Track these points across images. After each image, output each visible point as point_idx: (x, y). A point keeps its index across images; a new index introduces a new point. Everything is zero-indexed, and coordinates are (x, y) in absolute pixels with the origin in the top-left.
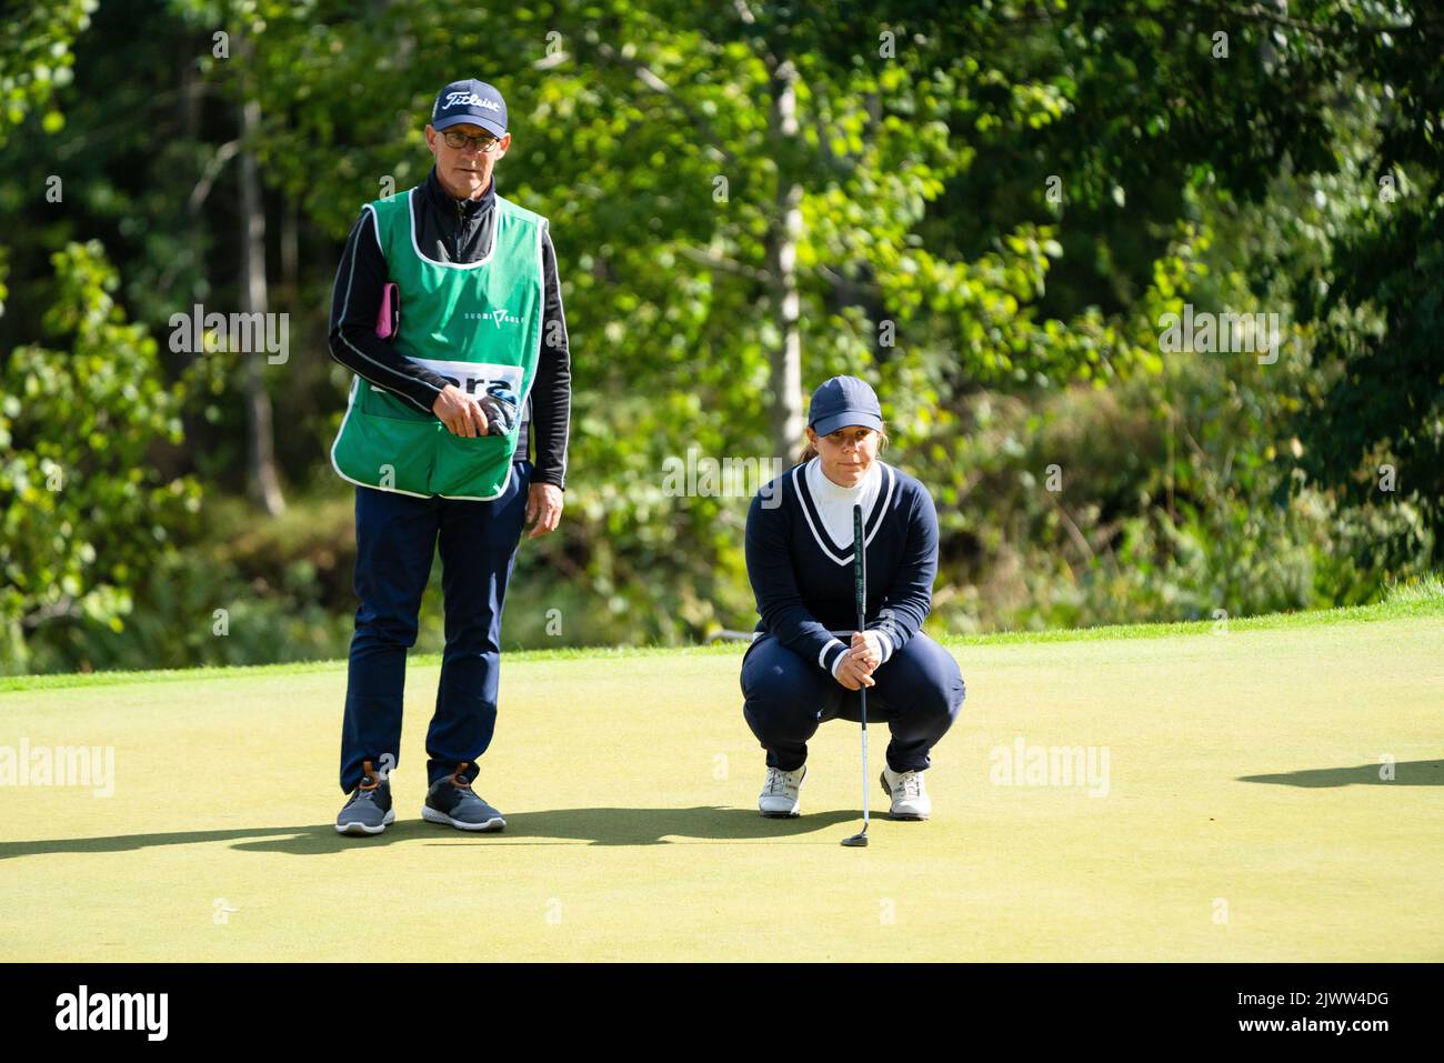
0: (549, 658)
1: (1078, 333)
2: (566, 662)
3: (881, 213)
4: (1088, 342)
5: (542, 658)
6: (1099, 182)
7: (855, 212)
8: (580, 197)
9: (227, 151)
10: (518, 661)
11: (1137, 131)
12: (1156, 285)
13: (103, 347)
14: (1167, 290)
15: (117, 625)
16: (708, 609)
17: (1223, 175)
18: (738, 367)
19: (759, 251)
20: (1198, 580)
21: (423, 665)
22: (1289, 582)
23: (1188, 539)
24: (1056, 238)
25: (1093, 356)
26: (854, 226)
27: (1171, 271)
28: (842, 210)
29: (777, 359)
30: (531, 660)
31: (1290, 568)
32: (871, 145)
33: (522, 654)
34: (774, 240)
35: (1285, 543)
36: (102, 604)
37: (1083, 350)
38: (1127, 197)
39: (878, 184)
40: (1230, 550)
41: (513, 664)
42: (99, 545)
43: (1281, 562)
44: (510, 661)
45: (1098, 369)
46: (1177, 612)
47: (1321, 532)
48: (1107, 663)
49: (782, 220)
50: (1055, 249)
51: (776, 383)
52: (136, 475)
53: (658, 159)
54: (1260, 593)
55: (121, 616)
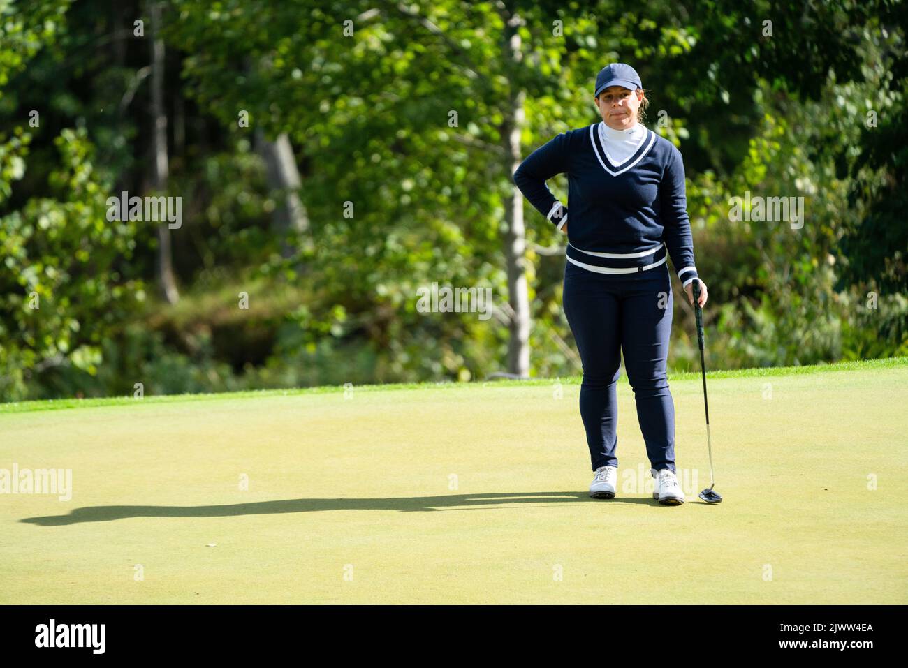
0: (400, 388)
1: (700, 186)
2: (411, 391)
3: (574, 111)
4: (706, 192)
5: (396, 389)
6: (714, 89)
7: (558, 110)
8: (384, 101)
9: (143, 73)
10: (381, 390)
11: (738, 59)
12: (750, 156)
13: (84, 196)
14: (756, 160)
15: (92, 371)
16: (460, 360)
17: (791, 84)
18: (486, 208)
19: (496, 135)
20: (768, 343)
21: (321, 393)
22: (825, 343)
23: (761, 317)
24: (685, 127)
25: (708, 201)
26: (556, 119)
27: (758, 147)
28: (549, 108)
29: (508, 203)
30: (389, 390)
31: (826, 335)
32: (567, 68)
33: (383, 386)
34: (506, 128)
35: (823, 319)
36: (83, 357)
37: (702, 197)
38: (730, 99)
39: (572, 92)
40: (791, 323)
41: (378, 392)
42: (81, 321)
43: (820, 331)
44: (375, 390)
45: (712, 209)
46: (756, 362)
47: (846, 312)
48: (752, 392)
49: (512, 114)
50: (684, 133)
51: (508, 217)
52: (104, 276)
53: (435, 76)
54: (807, 351)
55: (95, 365)
